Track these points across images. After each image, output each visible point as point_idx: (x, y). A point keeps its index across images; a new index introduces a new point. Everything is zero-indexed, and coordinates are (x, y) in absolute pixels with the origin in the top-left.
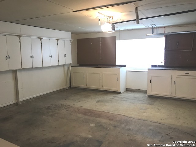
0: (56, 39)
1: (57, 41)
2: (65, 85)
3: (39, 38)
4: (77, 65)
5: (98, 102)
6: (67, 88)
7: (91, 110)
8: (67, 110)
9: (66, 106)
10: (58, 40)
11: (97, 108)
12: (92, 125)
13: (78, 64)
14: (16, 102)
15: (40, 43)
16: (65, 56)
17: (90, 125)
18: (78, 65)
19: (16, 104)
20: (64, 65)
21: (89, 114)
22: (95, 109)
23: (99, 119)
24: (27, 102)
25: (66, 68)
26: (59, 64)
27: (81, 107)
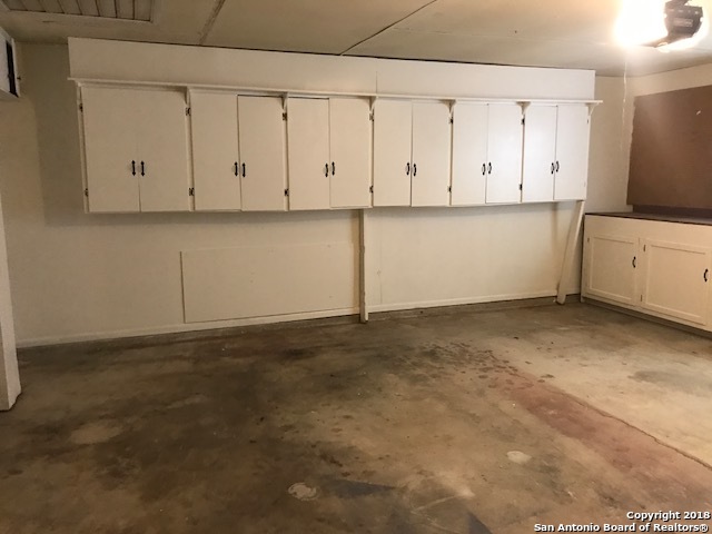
0: (519, 103)
1: (523, 110)
2: (555, 286)
3: (443, 101)
4: (625, 208)
5: (642, 376)
6: (562, 300)
7: (575, 399)
8: (483, 374)
9: (495, 360)
10: (523, 105)
11: (608, 401)
12: (518, 457)
13: (628, 203)
14: (357, 311)
15: (449, 121)
16: (555, 168)
17: (510, 453)
18: (630, 209)
19: (357, 318)
20: (554, 206)
21: (552, 412)
22: (592, 401)
23: (570, 444)
24: (392, 319)
25: (565, 216)
26: (524, 201)
27: (547, 380)
